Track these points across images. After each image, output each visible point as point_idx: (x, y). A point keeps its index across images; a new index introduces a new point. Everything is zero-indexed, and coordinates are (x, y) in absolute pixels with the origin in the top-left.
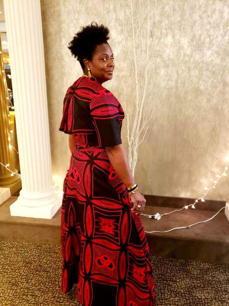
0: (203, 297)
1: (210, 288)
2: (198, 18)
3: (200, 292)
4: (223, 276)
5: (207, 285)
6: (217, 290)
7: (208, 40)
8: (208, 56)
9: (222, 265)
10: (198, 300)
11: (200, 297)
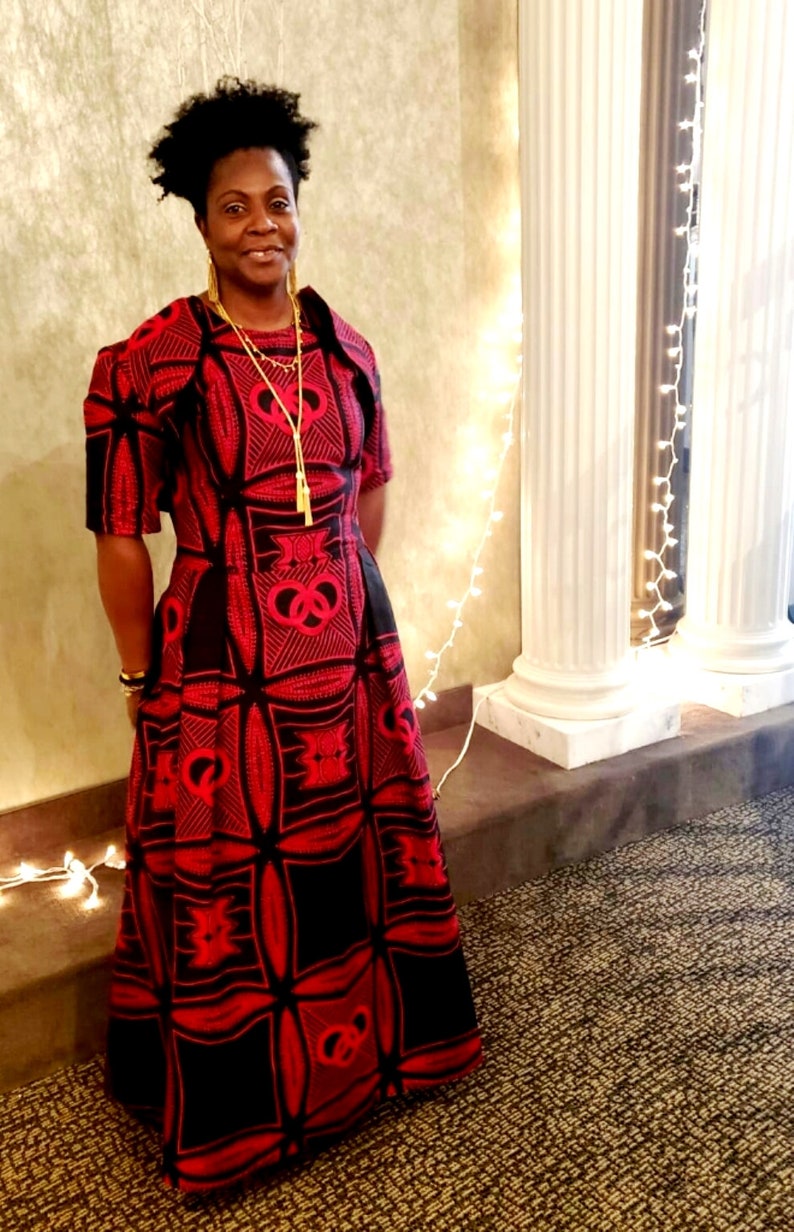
0: (605, 965)
1: (596, 935)
2: (322, 67)
3: (586, 958)
4: (591, 893)
5: (581, 932)
6: (611, 931)
7: (359, 144)
8: (366, 198)
9: (562, 868)
10: (600, 978)
11: (598, 970)
